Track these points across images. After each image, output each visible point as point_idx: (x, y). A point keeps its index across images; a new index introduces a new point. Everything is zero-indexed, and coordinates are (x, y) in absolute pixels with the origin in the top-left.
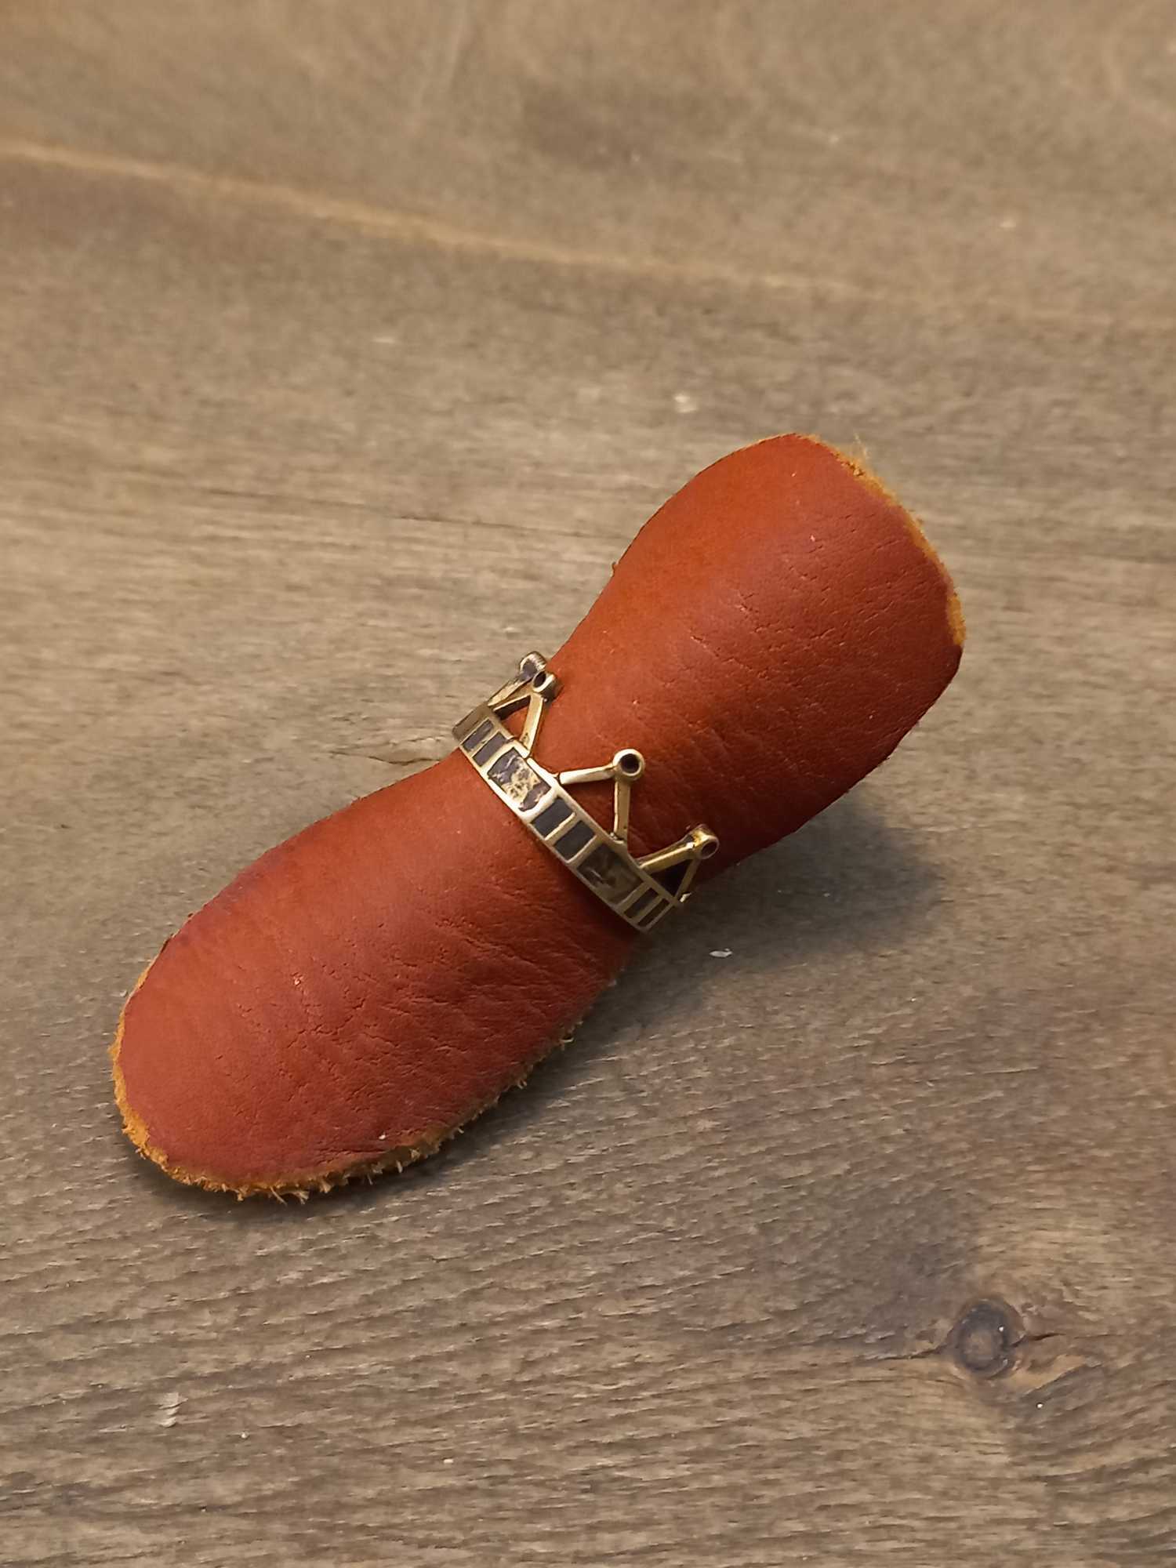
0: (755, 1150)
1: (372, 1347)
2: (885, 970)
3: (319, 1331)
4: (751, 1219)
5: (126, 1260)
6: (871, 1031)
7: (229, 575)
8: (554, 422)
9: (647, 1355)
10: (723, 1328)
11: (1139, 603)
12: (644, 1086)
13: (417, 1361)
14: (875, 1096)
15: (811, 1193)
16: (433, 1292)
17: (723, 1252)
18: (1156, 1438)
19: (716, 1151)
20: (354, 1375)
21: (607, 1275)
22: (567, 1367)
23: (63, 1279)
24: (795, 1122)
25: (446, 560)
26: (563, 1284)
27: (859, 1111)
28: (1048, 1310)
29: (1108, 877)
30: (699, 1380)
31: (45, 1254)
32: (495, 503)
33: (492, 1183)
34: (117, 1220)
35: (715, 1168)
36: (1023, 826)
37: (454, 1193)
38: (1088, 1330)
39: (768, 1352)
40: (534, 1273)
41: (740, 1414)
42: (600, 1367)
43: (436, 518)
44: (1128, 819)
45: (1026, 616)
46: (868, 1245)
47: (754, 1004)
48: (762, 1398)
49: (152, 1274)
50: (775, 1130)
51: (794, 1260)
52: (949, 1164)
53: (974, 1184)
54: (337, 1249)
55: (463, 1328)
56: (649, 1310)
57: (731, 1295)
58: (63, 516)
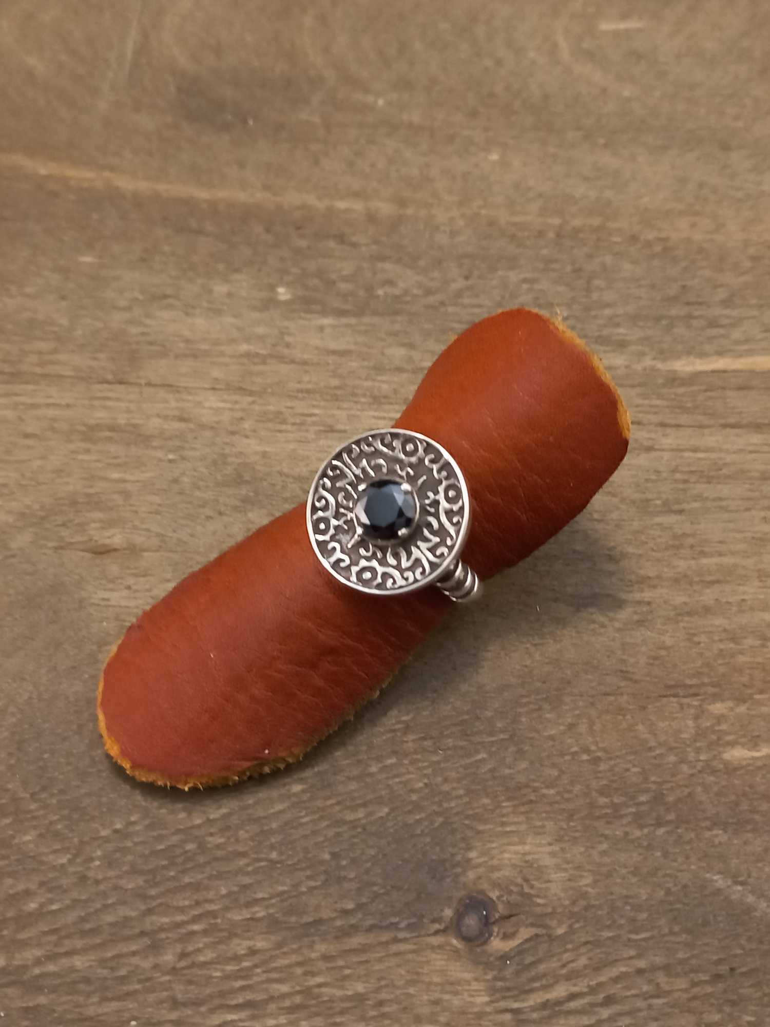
0: (329, 803)
1: (84, 951)
3: (49, 942)
4: (326, 850)
6: (403, 720)
8: (198, 311)
9: (260, 944)
10: (307, 924)
13: (114, 957)
14: (406, 762)
15: (364, 830)
16: (122, 911)
17: (309, 873)
18: (580, 979)
19: (303, 805)
20: (72, 969)
21: (234, 893)
22: (208, 955)
24: (354, 783)
25: (128, 411)
26: (206, 901)
27: (395, 772)
28: (514, 898)
30: (294, 958)
33: (161, 836)
35: (302, 817)
37: (136, 844)
38: (538, 910)
39: (337, 938)
40: (187, 894)
41: (319, 980)
42: (229, 955)
43: (121, 382)
44: (568, 565)
46: (400, 863)
48: (333, 968)
50: (341, 788)
51: (352, 875)
52: (453, 804)
53: (468, 817)
54: (60, 887)
55: (143, 934)
56: (261, 914)
57: (313, 901)
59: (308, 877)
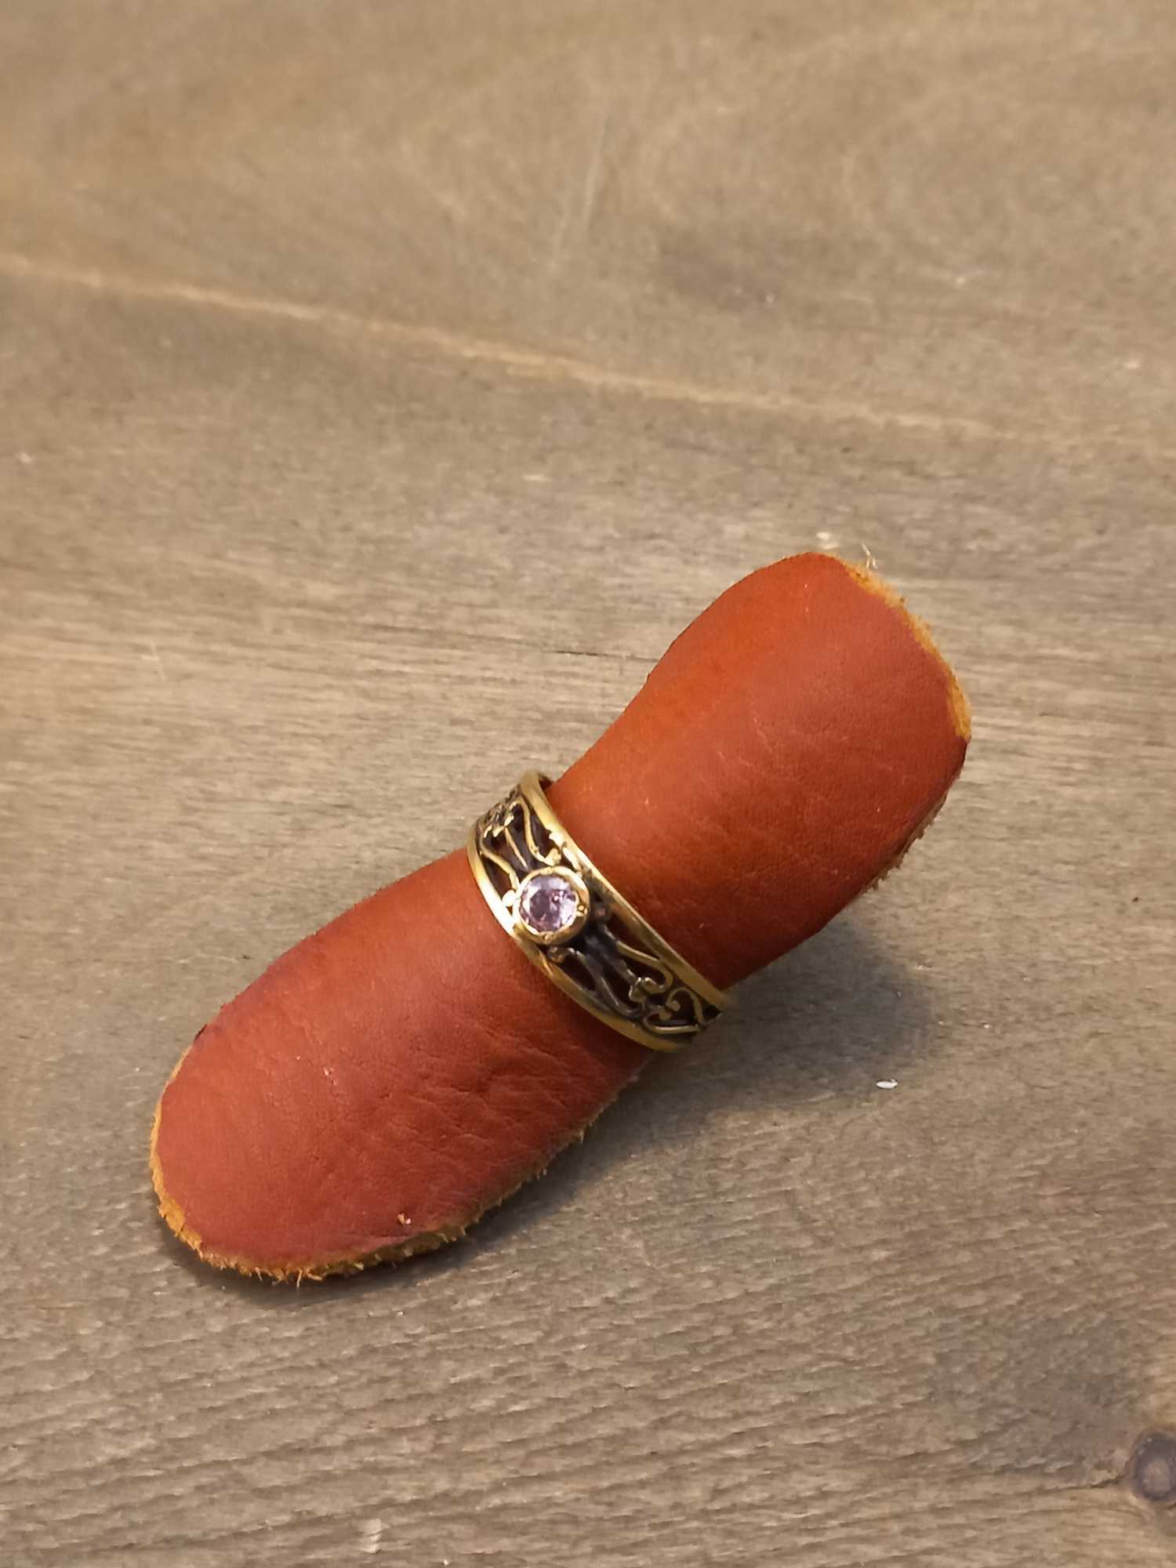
0: (930, 1279)
1: (565, 1475)
2: (1047, 1101)
3: (514, 1459)
4: (929, 1349)
5: (324, 1388)
6: (1038, 1162)
7: (396, 709)
8: (702, 558)
9: (834, 1484)
10: (905, 1457)
12: (818, 1216)
13: (611, 1488)
14: (1043, 1226)
15: (986, 1323)
16: (623, 1420)
17: (903, 1381)
19: (891, 1281)
20: (549, 1503)
21: (791, 1404)
22: (757, 1495)
23: (263, 1406)
24: (966, 1253)
25: (604, 695)
26: (749, 1413)
27: (1028, 1241)
30: (886, 1508)
31: (245, 1380)
32: (648, 638)
33: (676, 1312)
34: (313, 1348)
35: (890, 1298)
37: (639, 1322)
39: (951, 1481)
40: (721, 1402)
41: (928, 1542)
42: (788, 1496)
43: (592, 653)
45: (1167, 751)
46: (1044, 1376)
47: (921, 1135)
48: (948, 1527)
49: (350, 1401)
50: (946, 1260)
51: (972, 1389)
53: (1144, 1314)
54: (526, 1378)
55: (655, 1456)
56: (833, 1439)
57: (913, 1424)
58: (232, 650)
59: (903, 1389)
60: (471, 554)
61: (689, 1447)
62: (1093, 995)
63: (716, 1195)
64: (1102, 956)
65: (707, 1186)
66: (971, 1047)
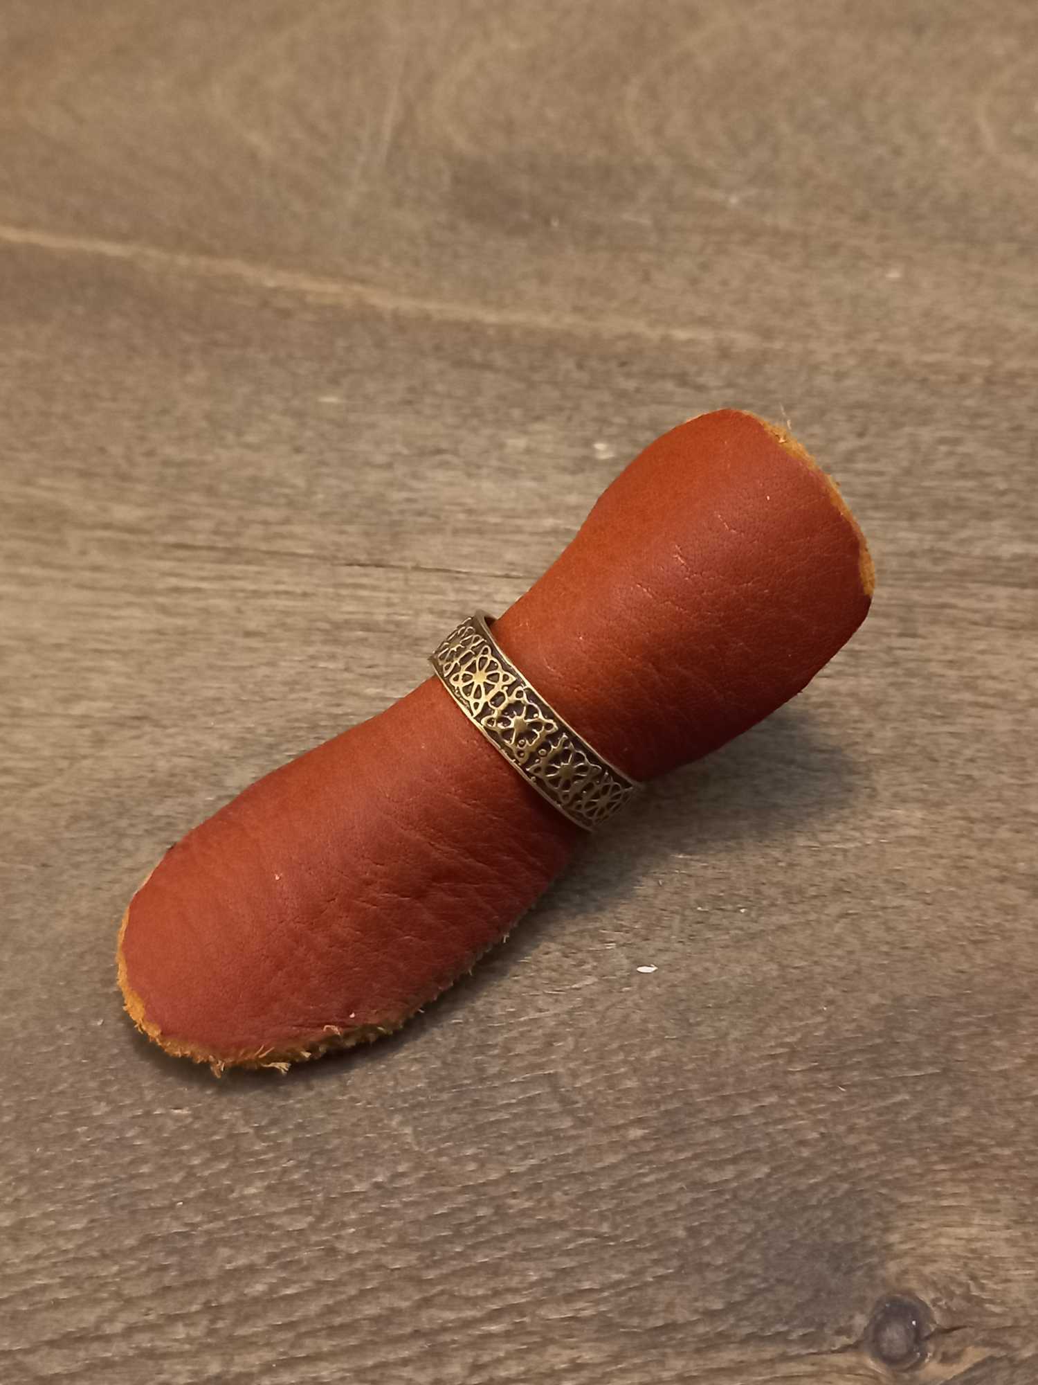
0: (682, 1156)
1: (332, 1355)
2: (798, 981)
3: (284, 1341)
4: (679, 1222)
5: (106, 1277)
6: (788, 1040)
7: (192, 623)
8: (484, 471)
9: (587, 1356)
10: (656, 1328)
11: (1023, 627)
12: (578, 1098)
13: (375, 1367)
14: (792, 1101)
15: (735, 1197)
16: (388, 1300)
17: (655, 1255)
19: (646, 1158)
21: (548, 1280)
22: (513, 1369)
23: (48, 1297)
24: (718, 1129)
25: (389, 604)
26: (508, 1290)
27: (777, 1116)
28: (957, 1303)
29: (1000, 887)
30: (635, 1379)
31: (30, 1273)
32: (431, 549)
33: (441, 1194)
34: (97, 1239)
35: (644, 1175)
36: (921, 840)
37: (406, 1205)
38: (994, 1322)
39: (698, 1351)
40: (481, 1279)
42: (543, 1369)
43: (378, 565)
44: (1018, 832)
45: (920, 641)
46: (788, 1246)
47: (678, 1017)
49: (129, 1290)
51: (720, 1262)
52: (862, 1165)
53: (885, 1183)
54: (299, 1261)
55: (417, 1334)
56: (587, 1313)
57: (663, 1297)
58: (38, 572)
59: (656, 1262)
60: (268, 474)
61: (450, 1325)
62: (844, 877)
63: (482, 1080)
64: (853, 839)
65: (474, 1072)
66: (727, 930)
